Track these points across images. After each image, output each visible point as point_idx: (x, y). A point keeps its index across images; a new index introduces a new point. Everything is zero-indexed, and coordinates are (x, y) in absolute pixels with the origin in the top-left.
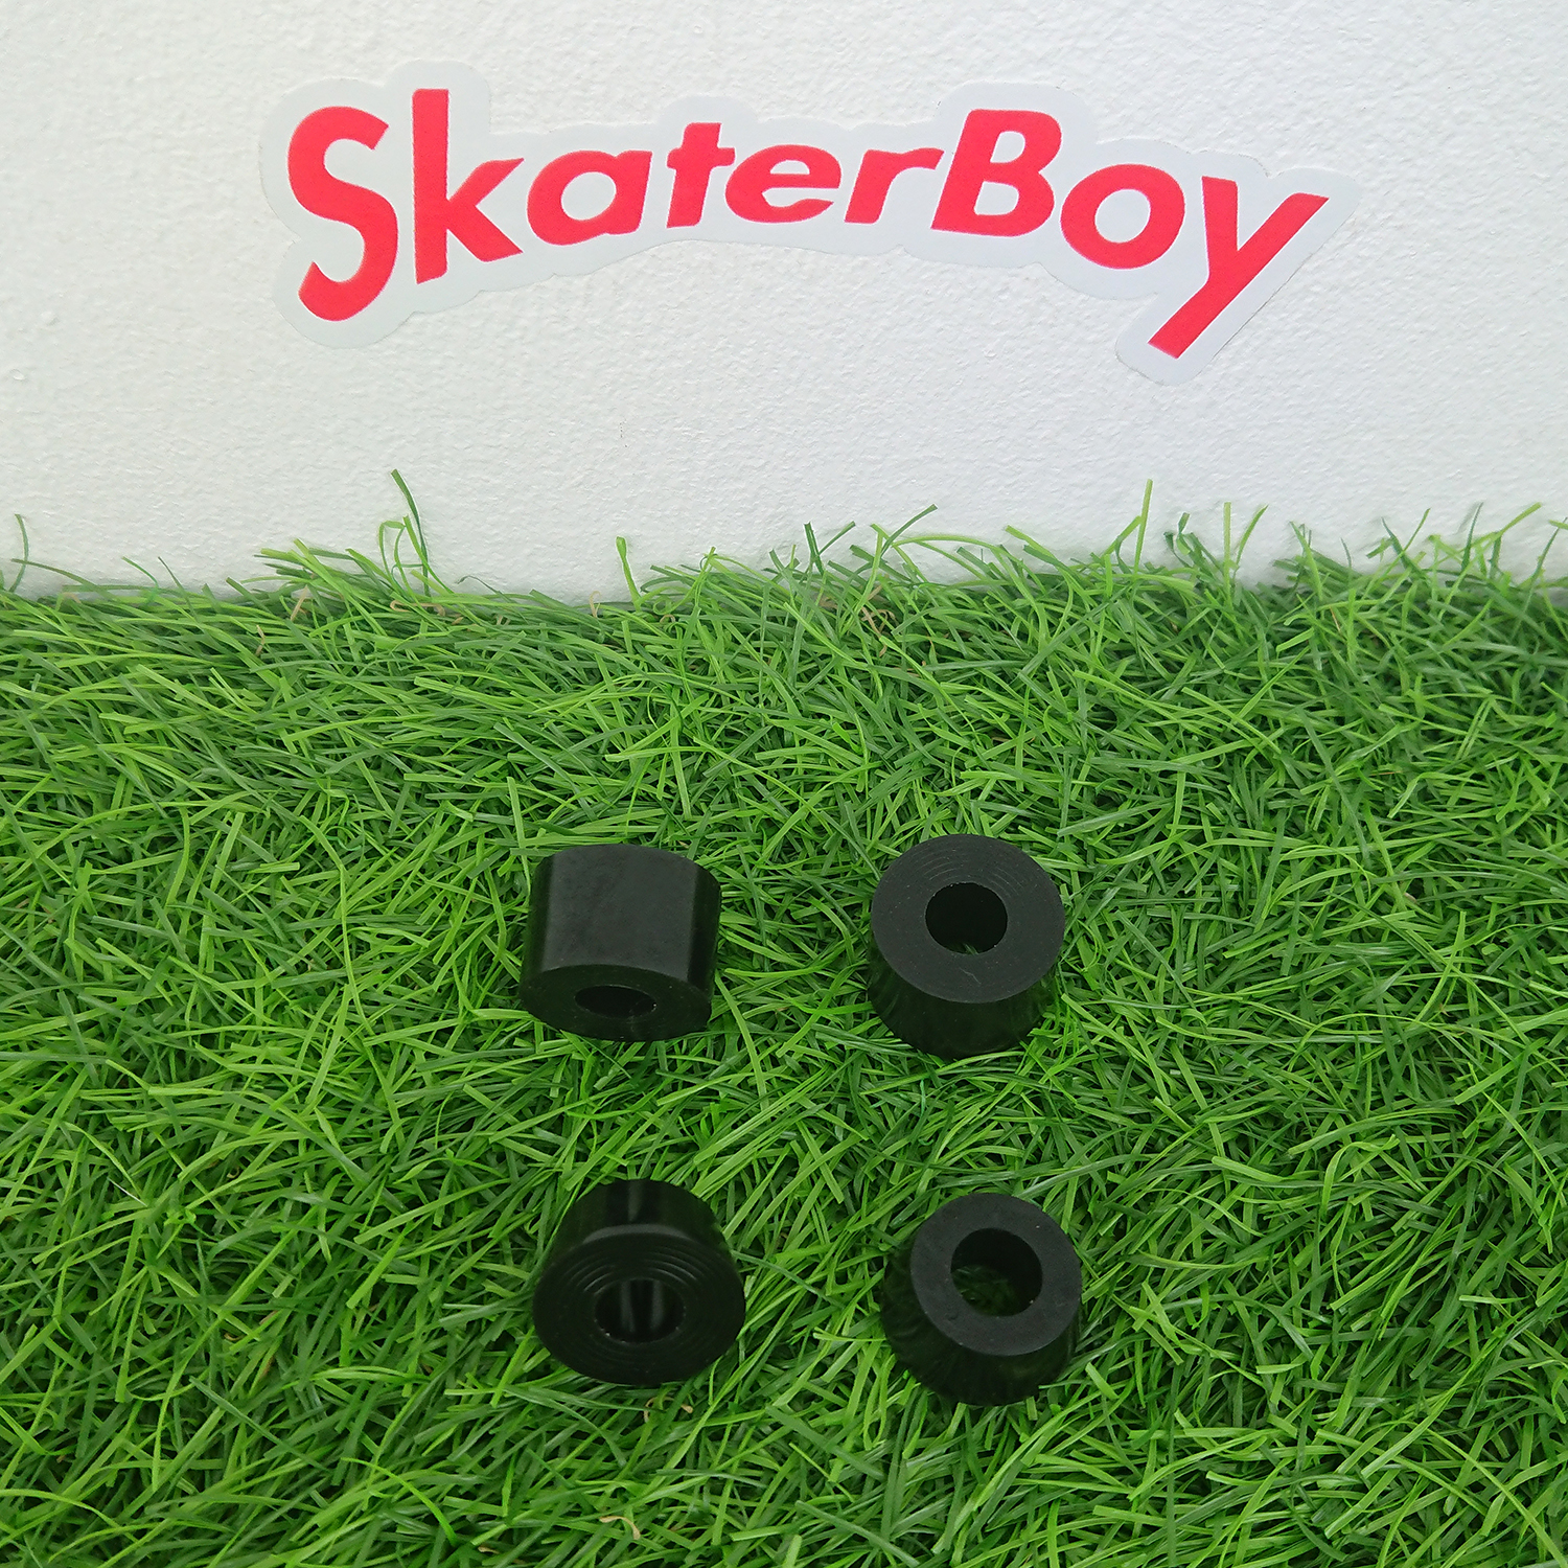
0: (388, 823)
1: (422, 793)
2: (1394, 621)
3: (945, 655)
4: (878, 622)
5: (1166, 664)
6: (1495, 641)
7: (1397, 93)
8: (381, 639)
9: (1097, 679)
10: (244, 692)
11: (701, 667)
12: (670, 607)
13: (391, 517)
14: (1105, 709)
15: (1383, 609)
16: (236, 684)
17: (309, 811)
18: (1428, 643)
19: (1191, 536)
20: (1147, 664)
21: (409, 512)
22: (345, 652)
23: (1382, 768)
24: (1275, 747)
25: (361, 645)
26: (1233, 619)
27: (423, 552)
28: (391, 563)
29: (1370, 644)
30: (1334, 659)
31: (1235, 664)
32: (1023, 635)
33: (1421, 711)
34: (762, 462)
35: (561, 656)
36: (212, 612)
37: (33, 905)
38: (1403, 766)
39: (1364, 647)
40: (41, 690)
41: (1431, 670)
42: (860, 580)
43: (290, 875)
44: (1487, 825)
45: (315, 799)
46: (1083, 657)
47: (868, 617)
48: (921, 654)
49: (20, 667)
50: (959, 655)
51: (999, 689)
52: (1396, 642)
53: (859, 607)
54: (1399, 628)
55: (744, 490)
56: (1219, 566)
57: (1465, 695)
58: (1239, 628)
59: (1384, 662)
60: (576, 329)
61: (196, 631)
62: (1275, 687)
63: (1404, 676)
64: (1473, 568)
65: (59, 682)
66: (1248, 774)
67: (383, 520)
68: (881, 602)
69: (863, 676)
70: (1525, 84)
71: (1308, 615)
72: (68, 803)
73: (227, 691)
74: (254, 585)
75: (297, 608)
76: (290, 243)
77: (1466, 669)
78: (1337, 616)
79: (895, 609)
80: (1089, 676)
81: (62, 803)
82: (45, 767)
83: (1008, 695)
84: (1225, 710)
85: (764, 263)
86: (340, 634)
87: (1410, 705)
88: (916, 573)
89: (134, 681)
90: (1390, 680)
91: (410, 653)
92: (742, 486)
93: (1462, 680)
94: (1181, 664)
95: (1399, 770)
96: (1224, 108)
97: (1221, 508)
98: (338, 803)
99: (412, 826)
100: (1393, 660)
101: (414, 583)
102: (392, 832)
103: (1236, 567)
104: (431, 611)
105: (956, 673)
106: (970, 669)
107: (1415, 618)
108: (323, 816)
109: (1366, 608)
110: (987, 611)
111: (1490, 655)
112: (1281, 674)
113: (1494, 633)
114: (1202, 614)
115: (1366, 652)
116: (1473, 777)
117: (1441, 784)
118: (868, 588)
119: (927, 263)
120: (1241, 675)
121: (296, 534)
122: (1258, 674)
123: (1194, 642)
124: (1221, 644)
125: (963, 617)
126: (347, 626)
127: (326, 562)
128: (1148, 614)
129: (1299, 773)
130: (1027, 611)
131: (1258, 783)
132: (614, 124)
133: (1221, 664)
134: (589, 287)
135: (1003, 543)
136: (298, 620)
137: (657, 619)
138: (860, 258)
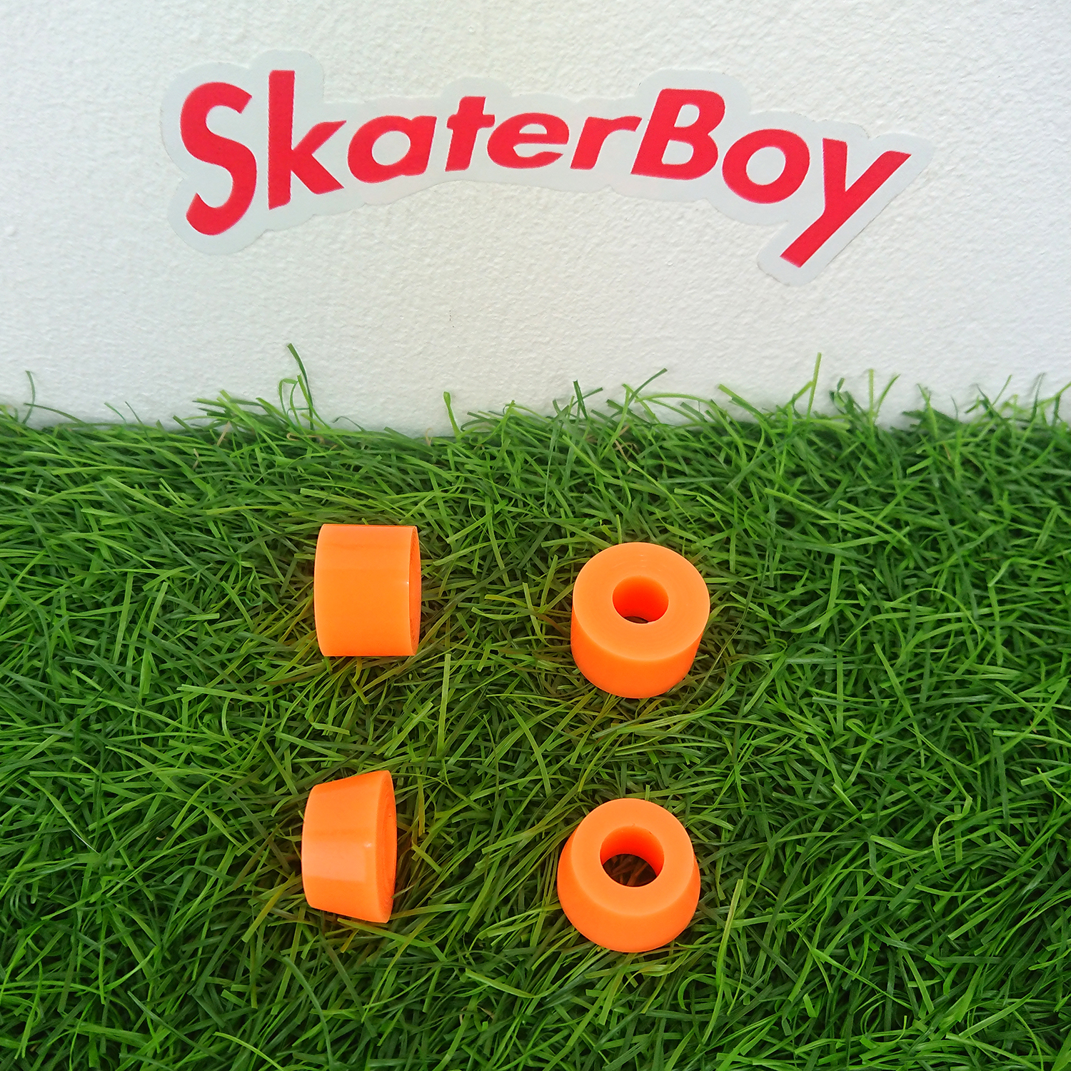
0: (280, 587)
2: (985, 454)
3: (673, 473)
4: (626, 451)
5: (828, 482)
6: (1056, 466)
7: (962, 80)
8: (280, 459)
9: (780, 494)
10: (183, 495)
11: (503, 479)
12: (481, 440)
13: (288, 375)
14: (786, 513)
15: (978, 445)
16: (177, 489)
17: (225, 578)
18: (1012, 469)
19: (846, 394)
20: (815, 482)
21: (300, 372)
22: (255, 468)
24: (906, 540)
25: (266, 462)
26: (875, 450)
27: (310, 399)
28: (287, 408)
29: (970, 469)
30: (946, 480)
31: (878, 482)
32: (728, 461)
33: (1007, 515)
34: (548, 339)
35: (404, 472)
36: (162, 439)
38: (998, 554)
39: (966, 470)
40: (41, 492)
41: (1013, 487)
42: (613, 422)
43: (211, 622)
45: (230, 570)
46: (772, 476)
47: (620, 447)
48: (656, 473)
49: (27, 476)
50: (683, 474)
51: (713, 497)
52: (989, 468)
53: (613, 440)
54: (989, 458)
55: (535, 359)
56: (864, 414)
57: (1038, 505)
58: (880, 458)
59: (981, 482)
60: (380, 243)
61: (151, 452)
62: (905, 498)
63: (995, 491)
64: (1040, 418)
65: (53, 487)
66: (889, 560)
67: (281, 377)
68: (628, 436)
69: (617, 490)
70: (1053, 74)
71: (928, 447)
72: (57, 570)
73: (171, 495)
74: (192, 422)
75: (222, 437)
76: (180, 180)
77: (1037, 487)
78: (947, 449)
79: (639, 442)
80: (774, 492)
82: (42, 546)
83: (721, 502)
85: (513, 197)
86: (252, 456)
87: (1000, 512)
88: (654, 418)
89: (104, 486)
90: (985, 495)
91: (300, 468)
92: (533, 355)
93: (1037, 495)
94: (839, 482)
95: (995, 557)
96: (840, 89)
97: (867, 375)
98: (247, 571)
99: (298, 589)
100: (987, 481)
101: (304, 422)
102: (282, 592)
103: (876, 416)
104: (314, 440)
105: (682, 485)
106: (692, 483)
107: (1000, 452)
108: (236, 582)
109: (966, 445)
110: (704, 445)
111: (1054, 477)
112: (908, 489)
113: (1057, 462)
114: (853, 447)
115: (968, 475)
116: (1048, 562)
117: (1024, 567)
118: (620, 427)
119: (626, 198)
120: (881, 489)
121: (221, 386)
122: (894, 488)
123: (847, 467)
124: (866, 468)
125: (686, 448)
126: (257, 450)
127: (241, 407)
128: (815, 447)
129: (924, 559)
130: (731, 444)
131: (896, 566)
132: (410, 97)
133: (869, 481)
134: (390, 213)
135: (714, 398)
136: (222, 446)
137: (472, 447)
138: (581, 194)
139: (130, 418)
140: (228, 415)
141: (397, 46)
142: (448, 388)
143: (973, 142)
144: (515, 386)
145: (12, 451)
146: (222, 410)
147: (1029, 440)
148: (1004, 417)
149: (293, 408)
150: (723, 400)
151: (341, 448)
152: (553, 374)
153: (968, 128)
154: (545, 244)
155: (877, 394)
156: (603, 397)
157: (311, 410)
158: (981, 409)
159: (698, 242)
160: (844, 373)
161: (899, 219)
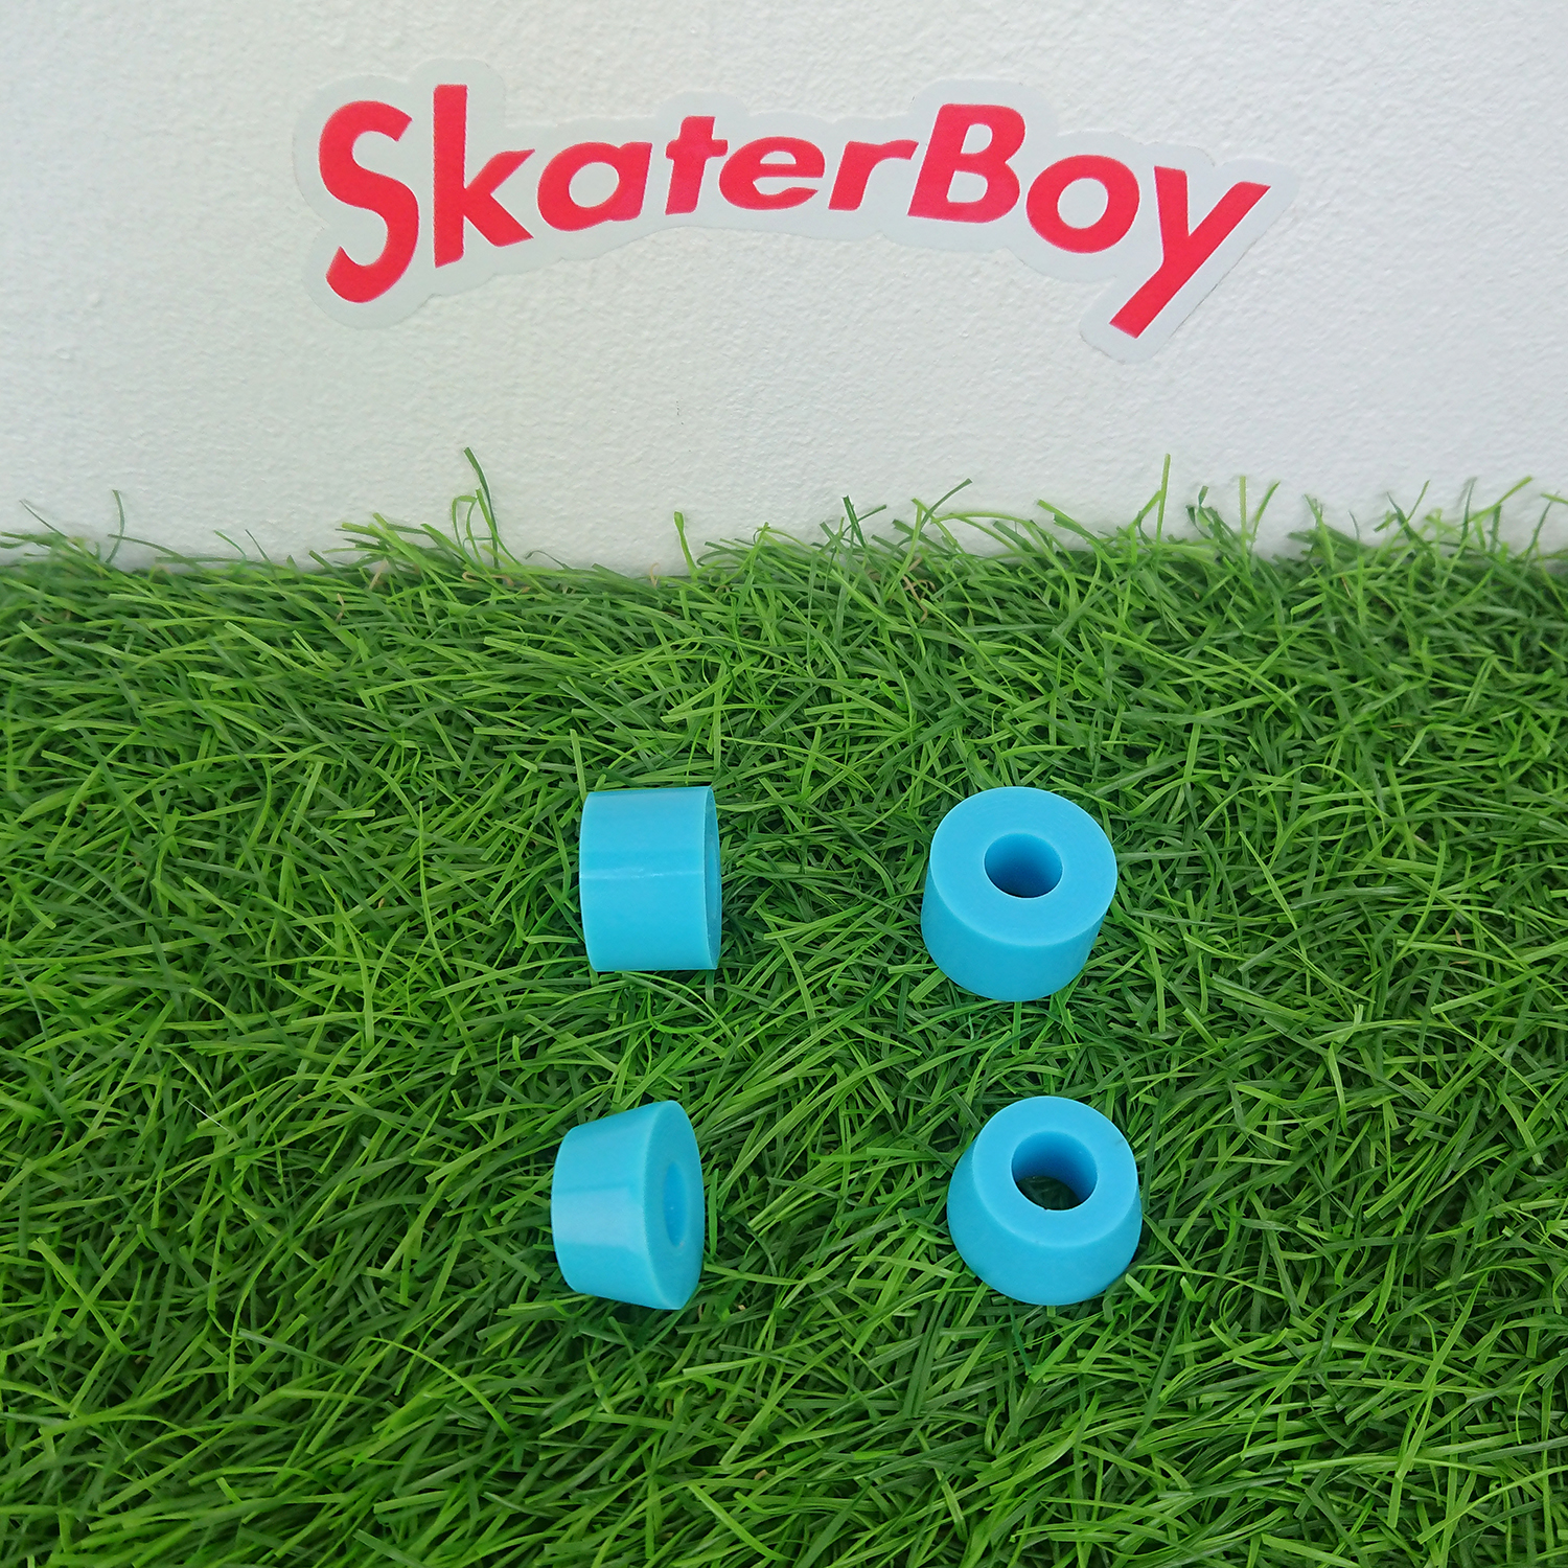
0: (457, 773)
1: (490, 746)
2: (1400, 589)
3: (982, 618)
4: (919, 590)
5: (1189, 629)
6: (1494, 604)
8: (454, 605)
9: (1124, 641)
10: (326, 654)
11: (755, 631)
12: (725, 579)
13: (462, 493)
14: (1132, 668)
15: (1390, 578)
16: (317, 648)
17: (384, 763)
18: (1434, 608)
19: (1210, 510)
20: (1172, 628)
21: (480, 486)
22: (420, 617)
23: (1392, 721)
24: (1293, 702)
25: (434, 610)
26: (1251, 585)
27: (493, 523)
28: (463, 536)
29: (1379, 610)
30: (1346, 624)
31: (1254, 627)
32: (1055, 603)
33: (1428, 670)
34: (808, 438)
35: (621, 622)
36: (295, 582)
37: (122, 848)
38: (1412, 719)
39: (1374, 612)
40: (132, 652)
41: (1436, 632)
42: (900, 552)
43: (365, 821)
44: (1492, 773)
45: (389, 751)
46: (1111, 621)
47: (911, 586)
48: (960, 620)
49: (114, 632)
50: (996, 621)
51: (1034, 651)
52: (1404, 608)
53: (901, 575)
54: (1406, 595)
55: (792, 466)
56: (1236, 538)
57: (1468, 655)
58: (1257, 595)
59: (1393, 626)
61: (280, 598)
62: (1291, 648)
63: (1412, 638)
64: (1473, 540)
65: (150, 644)
66: (1268, 727)
67: (454, 495)
68: (922, 571)
69: (906, 641)
71: (1321, 581)
72: (156, 755)
73: (310, 654)
74: (335, 557)
75: (376, 578)
76: (318, 229)
77: (1469, 632)
78: (1348, 583)
79: (937, 581)
80: (1117, 638)
81: (150, 755)
82: (135, 721)
83: (1044, 656)
84: (1245, 667)
85: (755, 248)
86: (416, 603)
87: (1418, 666)
88: (956, 545)
89: (220, 643)
91: (480, 617)
92: (789, 461)
93: (1468, 642)
95: (1409, 723)
97: (1237, 483)
98: (411, 753)
99: (480, 776)
100: (1401, 625)
101: (485, 557)
102: (461, 780)
103: (1253, 540)
104: (499, 581)
105: (993, 635)
106: (1006, 632)
107: (1420, 587)
108: (397, 767)
109: (1375, 577)
110: (1022, 581)
111: (1492, 619)
112: (1295, 635)
113: (1495, 599)
114: (1222, 582)
115: (1376, 617)
116: (1478, 729)
117: (1448, 736)
118: (909, 559)
119: (903, 248)
120: (1258, 637)
121: (372, 508)
122: (1275, 636)
123: (1215, 608)
124: (1240, 609)
125: (999, 586)
126: (423, 594)
127: (402, 536)
128: (1172, 583)
129: (1315, 726)
130: (1058, 580)
131: (1276, 735)
132: (617, 118)
133: (1241, 626)
134: (594, 271)
135: (1034, 517)
136: (376, 590)
137: (713, 589)
138: (844, 244)
139: (252, 553)
140: (383, 546)
141: (599, 52)
142: (680, 507)
144: (767, 504)
145: (92, 600)
146: (375, 541)
147: (1457, 570)
148: (1426, 538)
149: (470, 538)
150: (1045, 520)
151: (536, 591)
152: (818, 486)
154: (800, 309)
155: (1252, 510)
156: (886, 517)
157: (495, 539)
158: (1395, 527)
159: (1001, 305)
160: (1206, 481)
161: (1262, 272)
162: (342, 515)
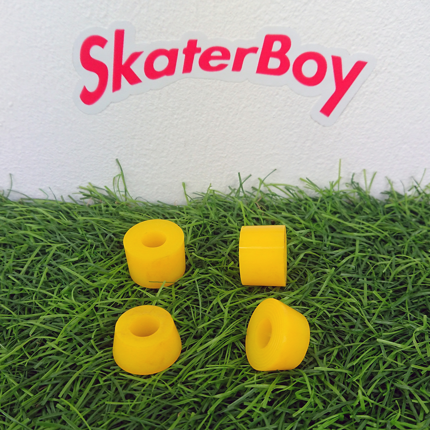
8: (112, 208)
25: (105, 210)
28: (116, 190)
31: (372, 215)
47: (258, 206)
48: (275, 214)
84: (370, 225)
118: (257, 198)
119: (255, 85)
121: (89, 181)
125: (287, 205)
127: (98, 190)
134: (160, 94)
135: (298, 185)
138: (237, 84)
139: (51, 197)
142: (184, 181)
143: (392, 56)
149: (119, 191)
150: (301, 186)
153: (389, 50)
154: (223, 107)
155: (369, 182)
157: (126, 191)
158: (414, 190)
160: (353, 171)
161: (367, 93)
162: (79, 183)
